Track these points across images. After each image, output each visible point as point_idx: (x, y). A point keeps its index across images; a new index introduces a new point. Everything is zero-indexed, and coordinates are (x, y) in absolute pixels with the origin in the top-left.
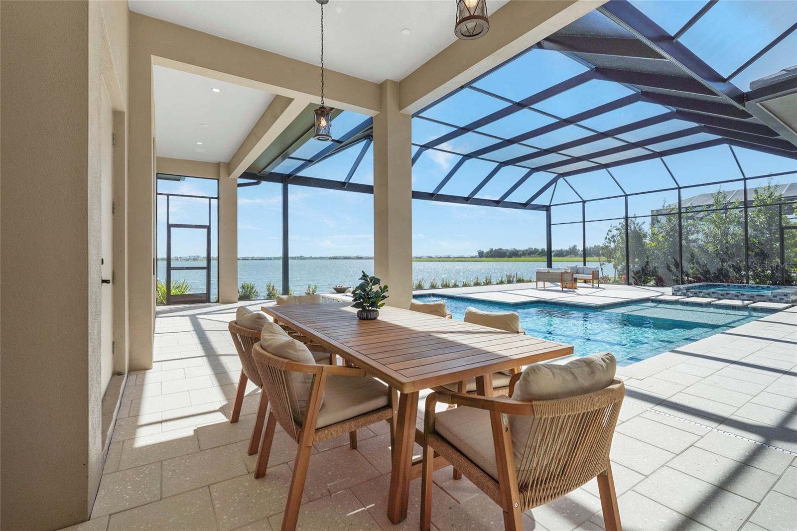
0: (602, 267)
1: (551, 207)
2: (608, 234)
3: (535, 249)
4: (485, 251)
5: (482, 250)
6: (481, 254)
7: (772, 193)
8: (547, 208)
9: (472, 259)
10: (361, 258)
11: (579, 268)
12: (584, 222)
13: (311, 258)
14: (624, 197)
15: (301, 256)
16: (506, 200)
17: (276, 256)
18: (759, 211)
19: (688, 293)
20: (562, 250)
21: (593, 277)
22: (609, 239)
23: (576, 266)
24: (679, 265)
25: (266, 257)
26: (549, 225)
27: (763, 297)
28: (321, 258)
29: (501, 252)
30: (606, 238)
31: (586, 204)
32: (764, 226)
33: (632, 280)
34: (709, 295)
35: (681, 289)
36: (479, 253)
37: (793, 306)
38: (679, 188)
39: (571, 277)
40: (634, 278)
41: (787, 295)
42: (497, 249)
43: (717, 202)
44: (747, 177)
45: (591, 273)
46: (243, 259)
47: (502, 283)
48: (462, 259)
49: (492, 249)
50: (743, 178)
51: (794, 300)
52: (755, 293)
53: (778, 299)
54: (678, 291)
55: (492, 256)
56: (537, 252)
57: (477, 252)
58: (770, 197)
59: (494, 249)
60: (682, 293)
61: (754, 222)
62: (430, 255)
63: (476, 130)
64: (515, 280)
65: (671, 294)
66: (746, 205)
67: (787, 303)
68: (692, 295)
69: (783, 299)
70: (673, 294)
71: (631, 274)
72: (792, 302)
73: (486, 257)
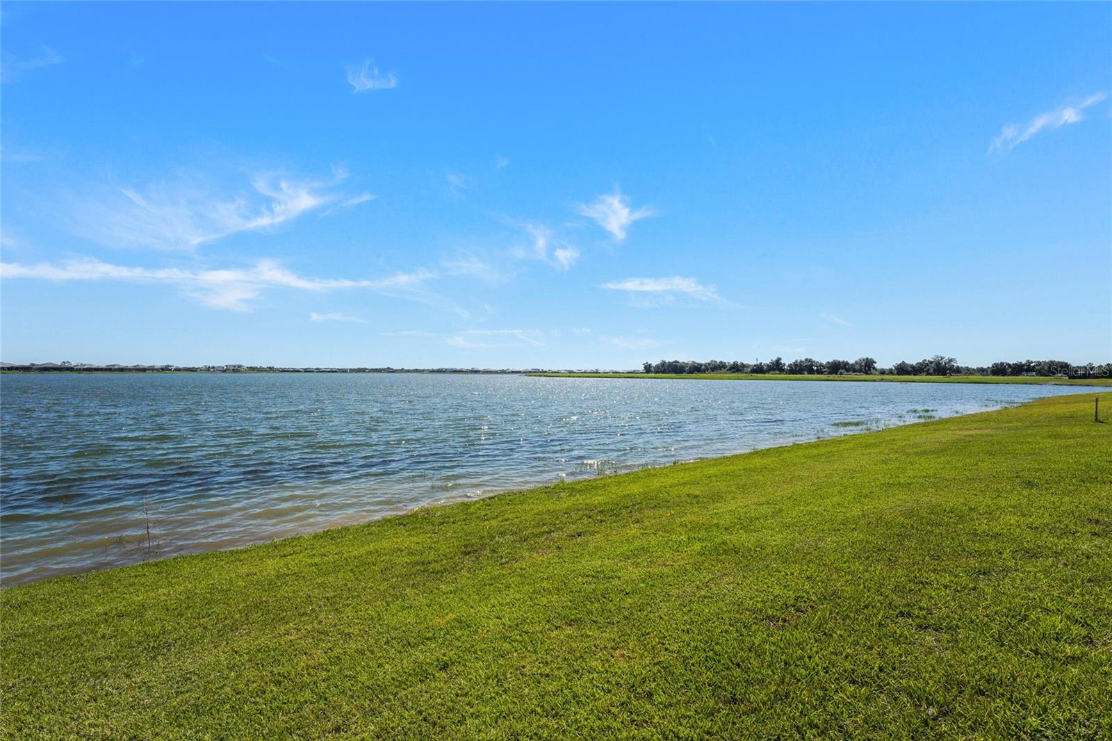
3: (721, 362)
4: (654, 365)
5: (649, 363)
6: (648, 369)
9: (631, 375)
13: (402, 371)
29: (676, 366)
36: (645, 367)
42: (671, 361)
46: (305, 372)
49: (664, 362)
55: (664, 372)
57: (643, 366)
59: (667, 362)
73: (656, 372)
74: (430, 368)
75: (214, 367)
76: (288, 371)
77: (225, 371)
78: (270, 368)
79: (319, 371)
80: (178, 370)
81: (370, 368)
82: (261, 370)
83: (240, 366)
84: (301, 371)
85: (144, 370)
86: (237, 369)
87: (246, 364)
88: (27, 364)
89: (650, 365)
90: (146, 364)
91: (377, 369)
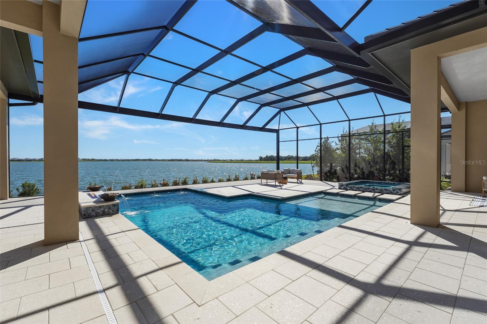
0: (313, 168)
1: (280, 131)
2: (317, 148)
3: (292, 156)
4: (263, 157)
5: (261, 156)
6: (261, 159)
7: (400, 125)
8: (277, 131)
9: (256, 162)
10: (189, 160)
11: (291, 170)
12: (297, 140)
13: (156, 160)
14: (320, 125)
15: (150, 159)
16: (247, 125)
17: (134, 159)
18: (394, 136)
19: (347, 187)
20: (306, 156)
21: (297, 176)
22: (317, 151)
23: (289, 169)
24: (348, 168)
25: (126, 159)
26: (278, 142)
27: (388, 191)
28: (163, 160)
29: (272, 157)
30: (315, 151)
31: (299, 129)
32: (395, 145)
33: (323, 178)
34: (358, 189)
35: (343, 185)
36: (260, 158)
37: (403, 197)
38: (349, 120)
39: (282, 176)
40: (324, 176)
41: (400, 190)
42: (270, 155)
43: (372, 129)
44: (385, 114)
45: (296, 173)
46: (110, 161)
47: (246, 179)
48: (249, 162)
49: (267, 156)
50: (383, 115)
51: (404, 192)
52: (383, 188)
53: (396, 192)
54: (342, 186)
55: (267, 160)
56: (293, 158)
58: (399, 127)
59: (268, 156)
60: (344, 187)
61: (389, 142)
62: (232, 159)
63: (242, 83)
64: (256, 177)
65: (338, 188)
66: (385, 133)
67: (400, 195)
68: (349, 189)
69: (398, 192)
70: (339, 188)
71: (323, 174)
72: (404, 194)
73: (264, 160)
79: (117, 160)
81: (141, 159)
82: (88, 160)
84: (108, 161)
85: (30, 160)
89: (262, 157)
91: (144, 159)
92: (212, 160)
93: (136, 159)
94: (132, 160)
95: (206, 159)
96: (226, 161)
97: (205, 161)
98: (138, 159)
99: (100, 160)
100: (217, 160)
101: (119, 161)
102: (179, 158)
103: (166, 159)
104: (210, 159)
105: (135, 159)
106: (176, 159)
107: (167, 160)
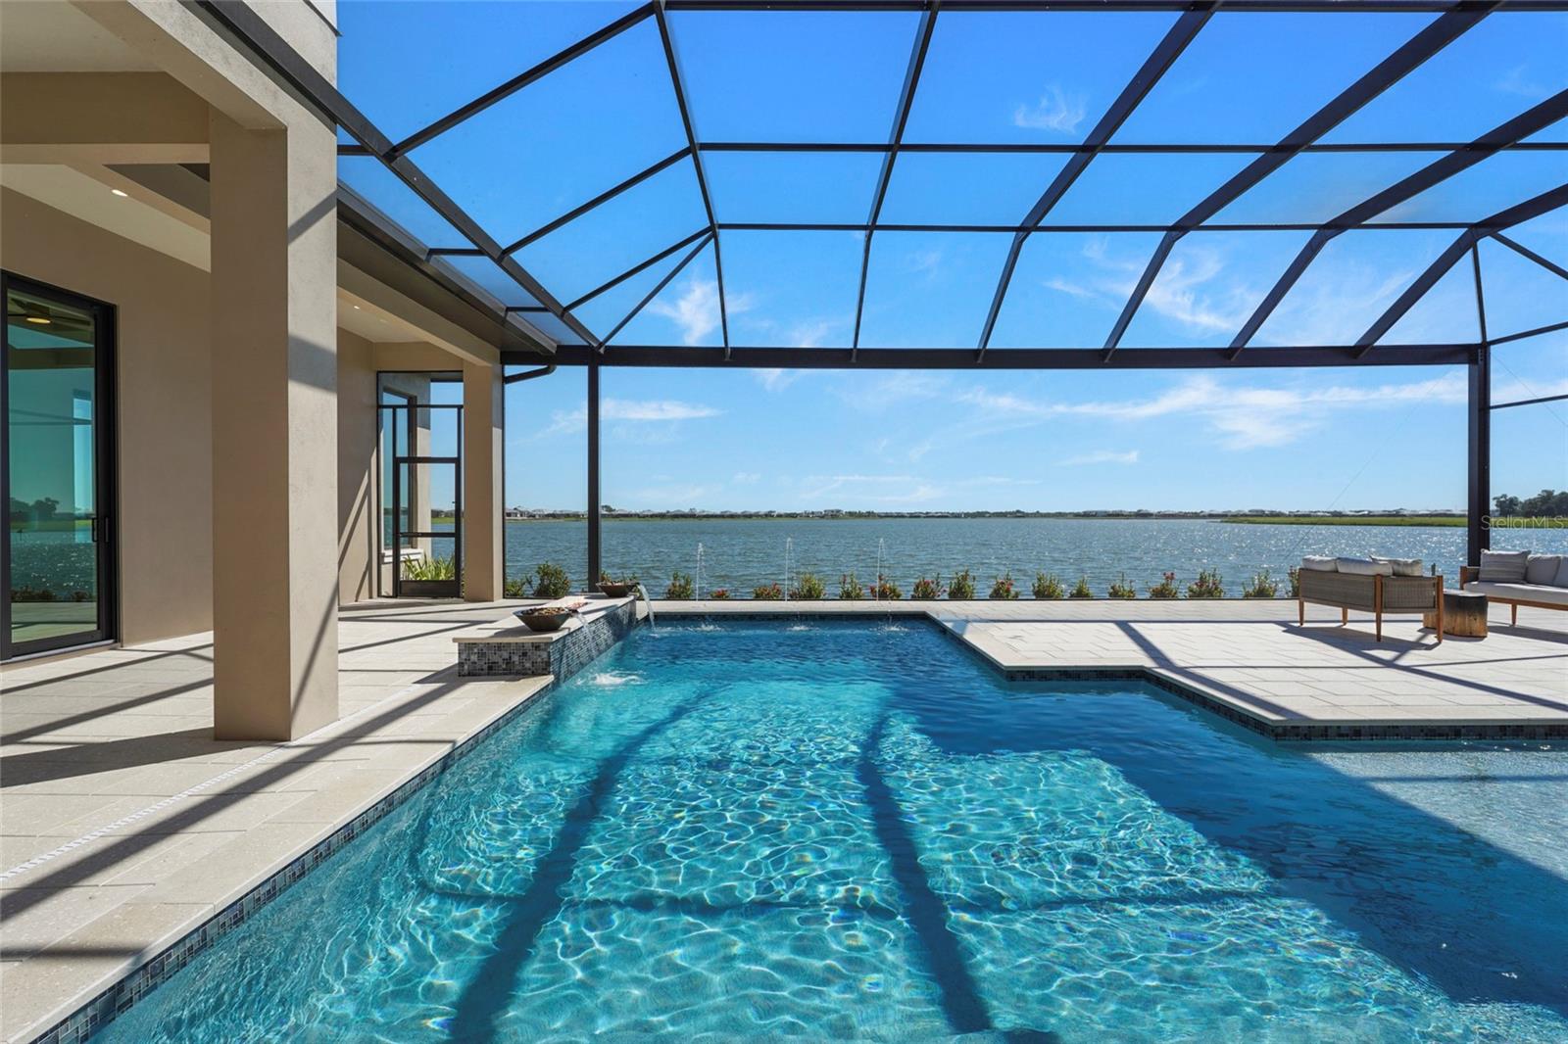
8: (1475, 356)
13: (1037, 515)
15: (1018, 511)
17: (971, 512)
26: (1479, 409)
74: (1076, 511)
75: (813, 513)
76: (891, 517)
77: (823, 517)
78: (869, 513)
79: (928, 516)
80: (780, 516)
81: (992, 512)
82: (860, 515)
83: (838, 511)
86: (835, 515)
87: (845, 509)
88: (664, 511)
90: (753, 511)
91: (1001, 513)
92: (1246, 515)
93: (978, 512)
94: (967, 515)
95: (1220, 510)
96: (1308, 516)
97: (1211, 516)
98: (982, 513)
99: (888, 516)
100: (1267, 515)
101: (933, 517)
102: (1111, 509)
103: (1068, 511)
104: (1234, 509)
105: (975, 511)
106: (1101, 512)
107: (1070, 513)
